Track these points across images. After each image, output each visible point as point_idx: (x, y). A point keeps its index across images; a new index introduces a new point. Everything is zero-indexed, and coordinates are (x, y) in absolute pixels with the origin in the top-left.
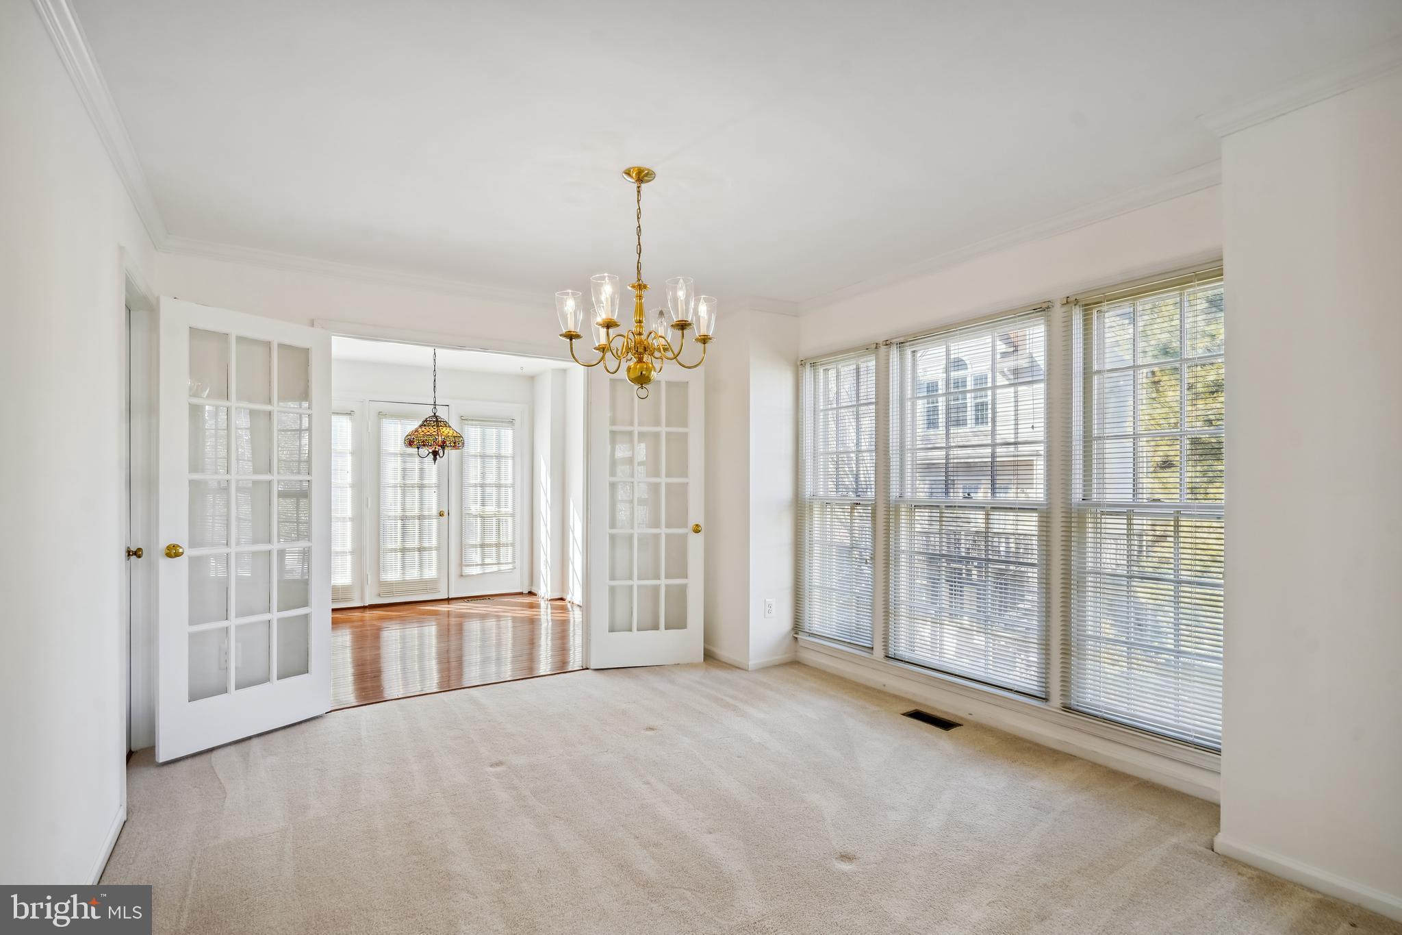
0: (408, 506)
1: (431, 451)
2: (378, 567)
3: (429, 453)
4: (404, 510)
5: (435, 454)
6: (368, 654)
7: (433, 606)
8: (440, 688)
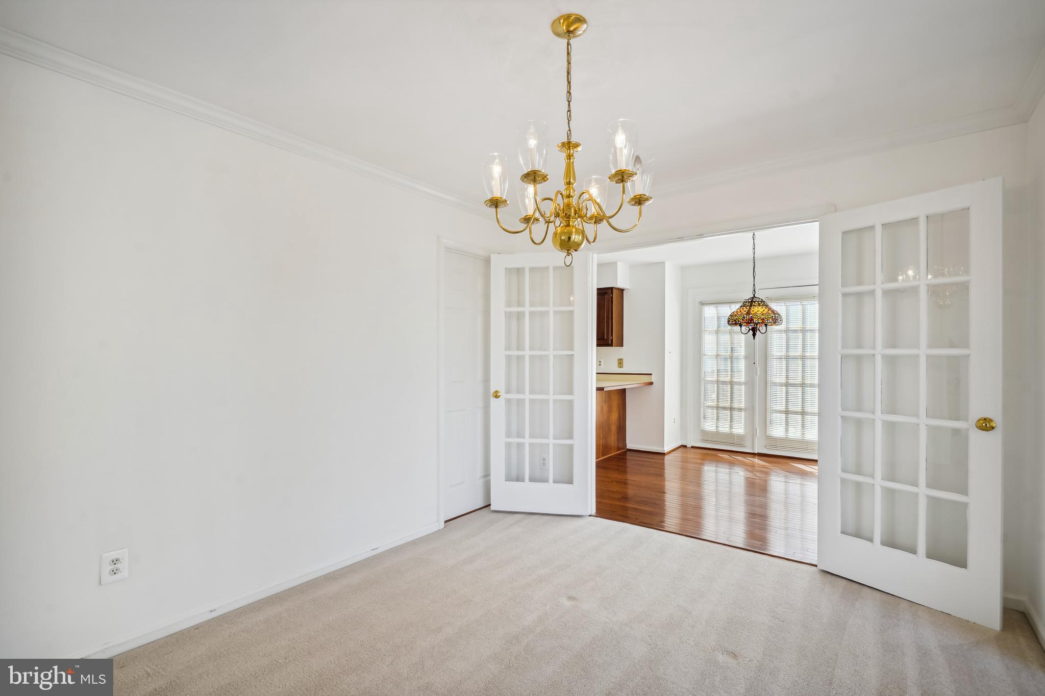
0: (791, 375)
1: (750, 328)
2: (765, 423)
3: (750, 329)
4: (787, 377)
5: (754, 330)
6: (691, 488)
7: (805, 465)
8: (680, 531)
